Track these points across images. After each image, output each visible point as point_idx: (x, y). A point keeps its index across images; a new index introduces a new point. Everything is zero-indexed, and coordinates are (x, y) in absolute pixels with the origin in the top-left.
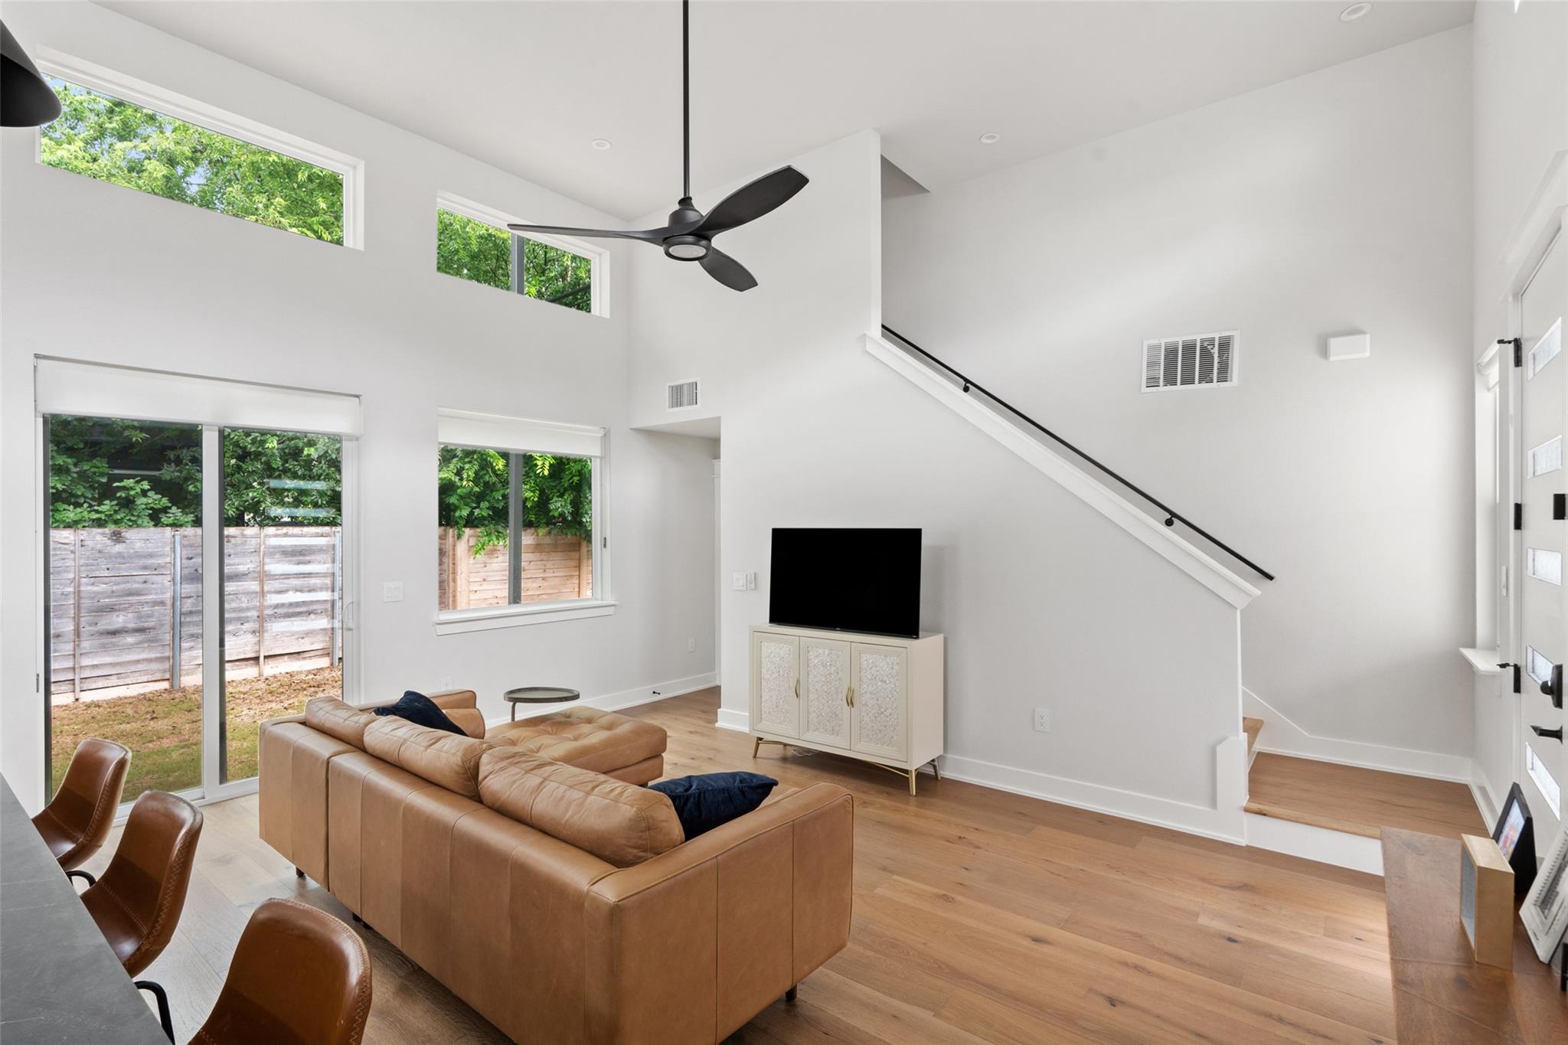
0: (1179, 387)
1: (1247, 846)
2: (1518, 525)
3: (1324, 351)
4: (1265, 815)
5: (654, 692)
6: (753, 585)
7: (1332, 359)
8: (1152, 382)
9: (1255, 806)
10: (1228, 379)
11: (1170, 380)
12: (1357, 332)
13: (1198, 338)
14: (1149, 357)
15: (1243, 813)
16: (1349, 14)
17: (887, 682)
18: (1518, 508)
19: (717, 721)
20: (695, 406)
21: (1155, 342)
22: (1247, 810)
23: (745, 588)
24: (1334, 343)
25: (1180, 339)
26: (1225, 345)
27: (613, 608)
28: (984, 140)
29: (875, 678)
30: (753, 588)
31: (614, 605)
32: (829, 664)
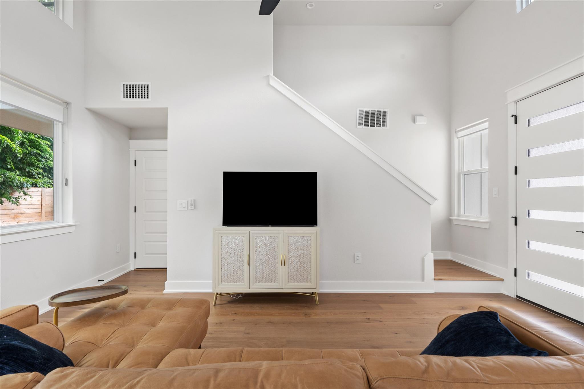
0: (369, 127)
1: (435, 293)
2: (516, 173)
3: (414, 121)
4: (441, 280)
5: (99, 281)
6: (193, 207)
7: (417, 123)
8: (360, 124)
9: (437, 278)
10: (385, 126)
11: (367, 125)
12: (422, 116)
13: (376, 109)
14: (359, 114)
15: (434, 281)
16: (437, 6)
17: (305, 249)
18: (516, 168)
19: (164, 289)
20: (145, 99)
21: (361, 109)
22: (435, 279)
23: (186, 209)
24: (418, 118)
25: (370, 109)
26: (385, 114)
27: (75, 227)
28: (308, 7)
29: (298, 248)
30: (193, 208)
31: (75, 225)
32: (269, 244)
